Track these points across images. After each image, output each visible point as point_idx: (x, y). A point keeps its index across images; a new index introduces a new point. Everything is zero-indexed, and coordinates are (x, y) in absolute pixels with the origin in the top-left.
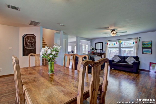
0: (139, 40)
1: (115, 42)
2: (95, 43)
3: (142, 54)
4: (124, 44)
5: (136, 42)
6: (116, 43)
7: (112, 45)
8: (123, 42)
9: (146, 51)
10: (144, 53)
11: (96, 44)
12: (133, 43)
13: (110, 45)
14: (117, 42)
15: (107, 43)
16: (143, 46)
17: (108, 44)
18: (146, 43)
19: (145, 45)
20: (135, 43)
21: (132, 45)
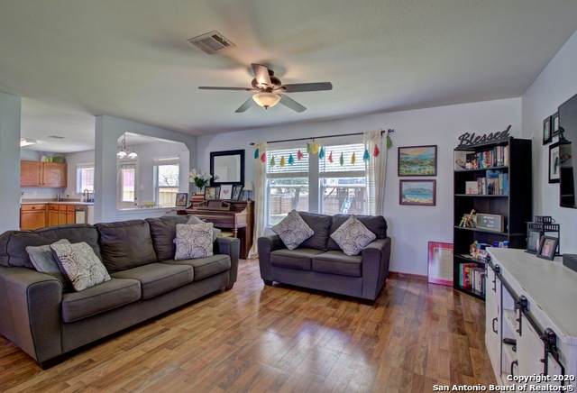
0: (389, 144)
1: (294, 152)
2: (213, 155)
3: (401, 203)
4: (330, 158)
5: (377, 153)
6: (300, 155)
7: (282, 163)
8: (328, 150)
9: (414, 192)
10: (408, 198)
11: (215, 158)
12: (366, 156)
13: (272, 162)
14: (304, 150)
15: (260, 154)
16: (401, 168)
17: (263, 158)
18: (412, 154)
19: (412, 163)
20: (371, 154)
21: (360, 165)
